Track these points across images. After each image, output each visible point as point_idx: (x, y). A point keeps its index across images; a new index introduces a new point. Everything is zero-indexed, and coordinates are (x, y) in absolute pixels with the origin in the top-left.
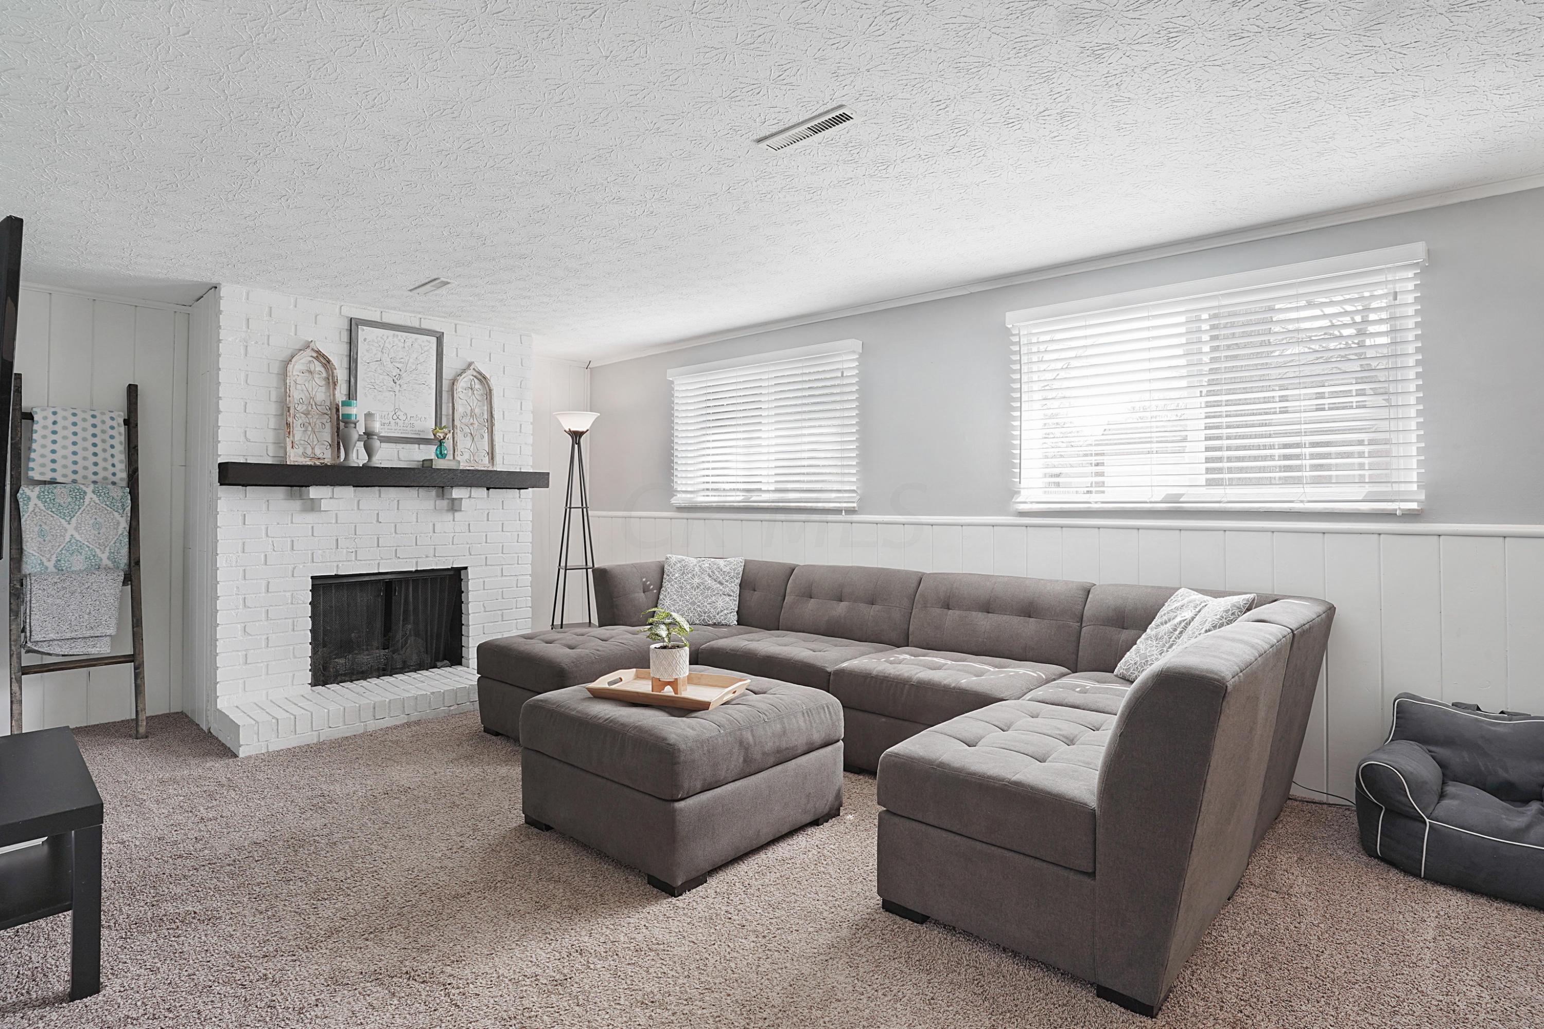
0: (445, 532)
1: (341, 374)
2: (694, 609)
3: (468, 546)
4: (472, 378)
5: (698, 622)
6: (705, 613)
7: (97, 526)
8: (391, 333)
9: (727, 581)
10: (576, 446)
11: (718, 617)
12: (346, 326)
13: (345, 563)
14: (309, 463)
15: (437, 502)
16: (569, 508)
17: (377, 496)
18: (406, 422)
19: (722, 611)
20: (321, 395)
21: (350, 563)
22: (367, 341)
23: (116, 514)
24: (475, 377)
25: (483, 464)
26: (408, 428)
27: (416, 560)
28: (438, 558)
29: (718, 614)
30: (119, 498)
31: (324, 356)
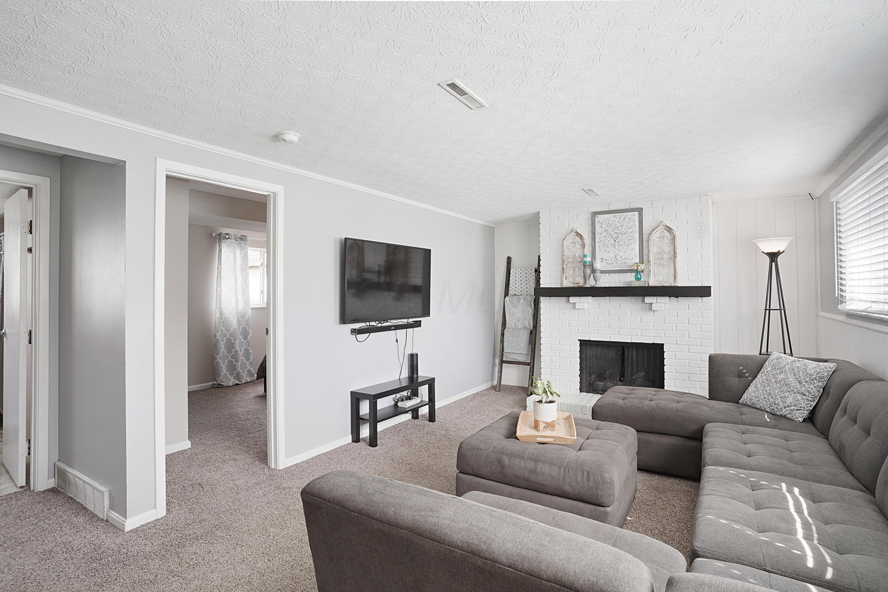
0: (648, 322)
1: (588, 241)
2: (768, 399)
3: (664, 331)
4: (663, 230)
5: (768, 410)
6: (775, 404)
7: (524, 312)
8: (612, 215)
9: (806, 382)
10: (773, 264)
11: (784, 410)
12: (590, 216)
13: (593, 335)
14: (572, 286)
15: (642, 304)
16: (768, 309)
17: (608, 301)
18: (622, 261)
19: (789, 406)
20: (579, 253)
21: (595, 335)
22: (600, 222)
23: (528, 307)
24: (665, 229)
25: (668, 282)
26: (623, 265)
27: (631, 336)
28: (644, 337)
29: (785, 408)
30: (529, 301)
31: (579, 234)
